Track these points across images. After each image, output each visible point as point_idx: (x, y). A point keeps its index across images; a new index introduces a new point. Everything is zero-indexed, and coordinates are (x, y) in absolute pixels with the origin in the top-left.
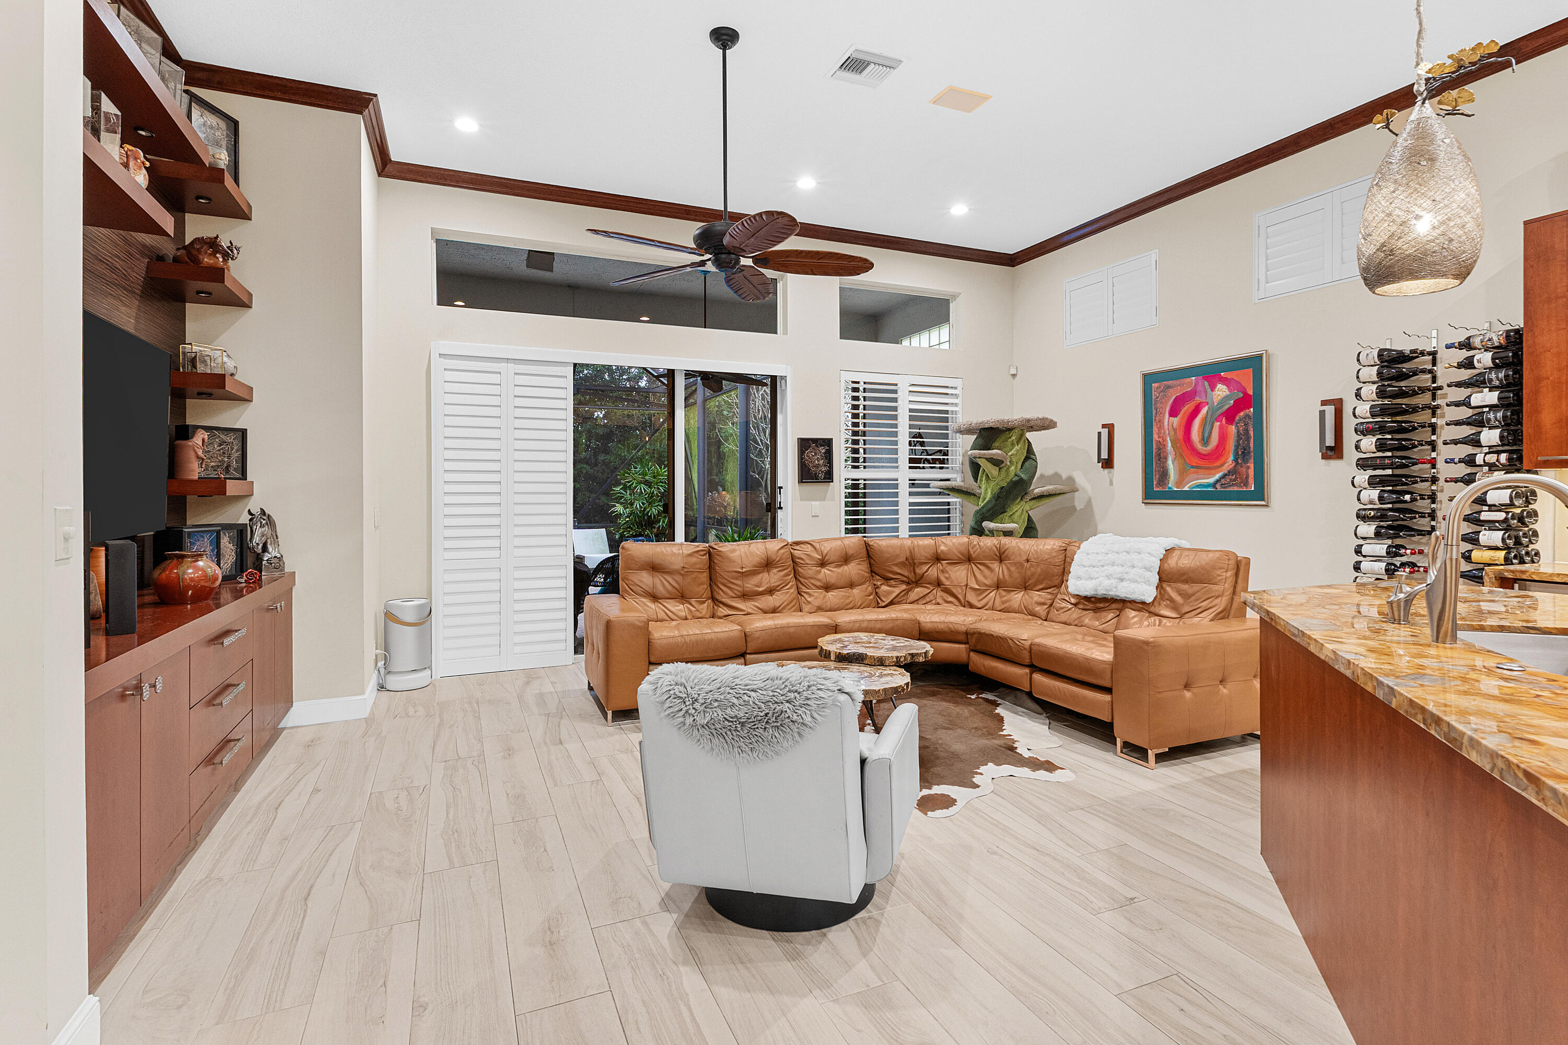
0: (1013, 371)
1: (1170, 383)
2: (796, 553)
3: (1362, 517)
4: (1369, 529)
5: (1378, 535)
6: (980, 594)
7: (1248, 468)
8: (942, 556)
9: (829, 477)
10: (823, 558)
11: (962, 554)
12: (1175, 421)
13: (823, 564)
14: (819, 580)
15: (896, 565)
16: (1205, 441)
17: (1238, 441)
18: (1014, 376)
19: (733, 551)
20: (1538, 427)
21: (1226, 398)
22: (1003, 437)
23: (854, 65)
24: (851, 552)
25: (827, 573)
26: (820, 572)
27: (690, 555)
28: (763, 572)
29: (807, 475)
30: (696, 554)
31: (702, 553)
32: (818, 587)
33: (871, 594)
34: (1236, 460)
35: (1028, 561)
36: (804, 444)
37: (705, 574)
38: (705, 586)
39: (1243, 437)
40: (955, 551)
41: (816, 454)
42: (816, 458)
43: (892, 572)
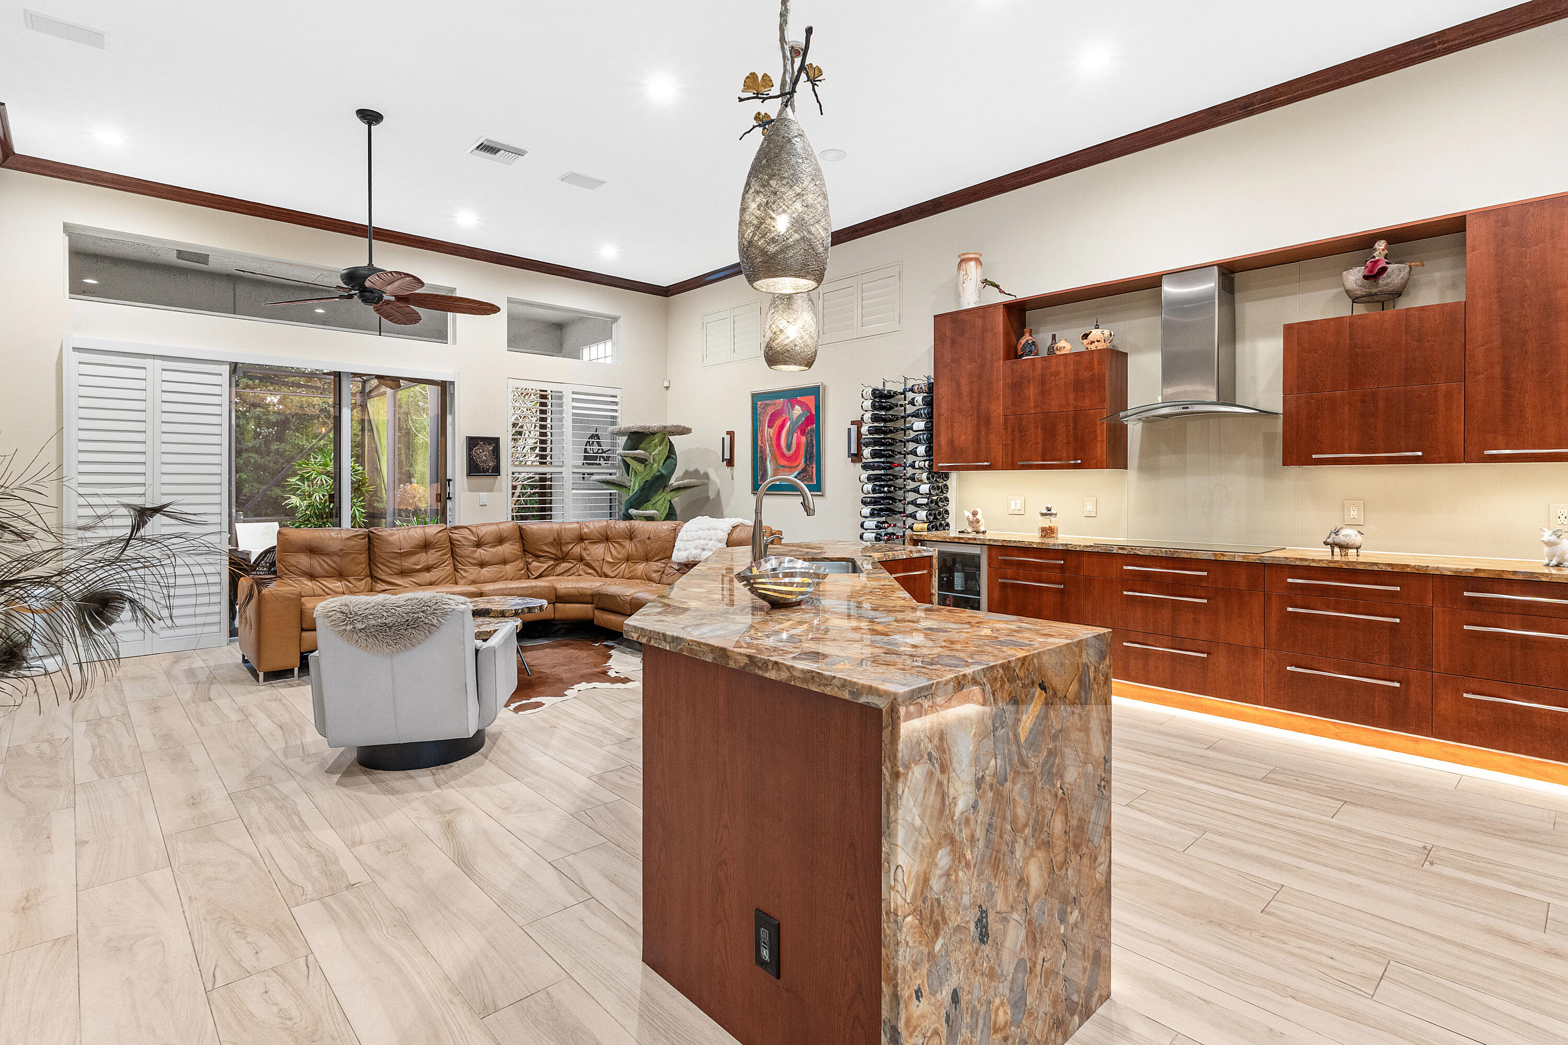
0: (666, 384)
1: (768, 402)
2: (454, 536)
3: (864, 503)
4: (867, 511)
5: (872, 515)
6: (614, 566)
7: (813, 468)
8: (585, 537)
9: (496, 471)
10: (479, 540)
11: (601, 535)
12: (771, 430)
13: (479, 544)
14: (474, 559)
15: (545, 544)
16: (789, 447)
17: (807, 448)
18: (667, 388)
19: (392, 535)
20: (939, 445)
21: (800, 416)
22: (648, 439)
23: (489, 148)
24: (505, 535)
25: (481, 553)
26: (475, 551)
27: (348, 539)
28: (421, 552)
29: (474, 469)
30: (355, 539)
31: (361, 537)
32: (473, 565)
33: (522, 569)
34: (806, 462)
35: (649, 538)
36: (473, 442)
37: (364, 555)
38: (364, 566)
39: (809, 444)
40: (596, 532)
41: (483, 451)
42: (483, 454)
43: (541, 551)
